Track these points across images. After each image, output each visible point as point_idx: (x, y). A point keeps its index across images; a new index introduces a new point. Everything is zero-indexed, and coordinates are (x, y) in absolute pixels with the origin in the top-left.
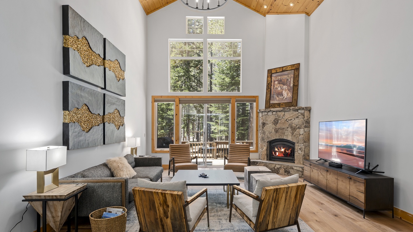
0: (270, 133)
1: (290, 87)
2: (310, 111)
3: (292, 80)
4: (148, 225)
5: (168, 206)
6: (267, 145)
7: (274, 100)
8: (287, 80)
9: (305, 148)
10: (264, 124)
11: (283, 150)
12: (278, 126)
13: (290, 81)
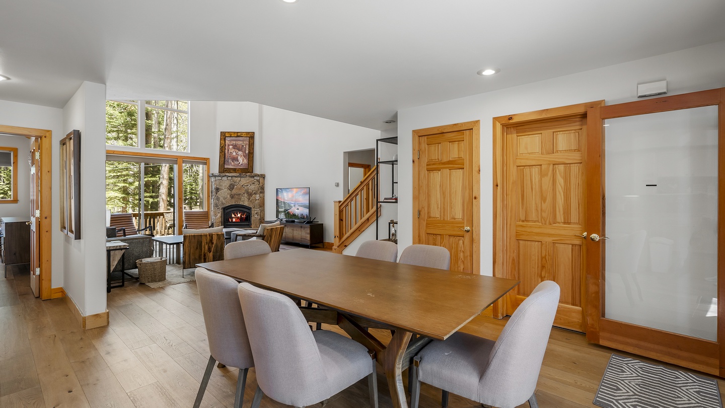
0: (225, 199)
1: (246, 153)
2: (264, 178)
3: (247, 147)
4: (191, 261)
5: (213, 243)
6: (222, 212)
7: (228, 165)
8: (243, 146)
9: (260, 213)
10: (217, 190)
11: (239, 215)
12: (234, 192)
13: (246, 148)
